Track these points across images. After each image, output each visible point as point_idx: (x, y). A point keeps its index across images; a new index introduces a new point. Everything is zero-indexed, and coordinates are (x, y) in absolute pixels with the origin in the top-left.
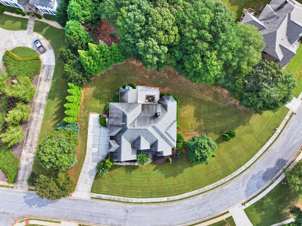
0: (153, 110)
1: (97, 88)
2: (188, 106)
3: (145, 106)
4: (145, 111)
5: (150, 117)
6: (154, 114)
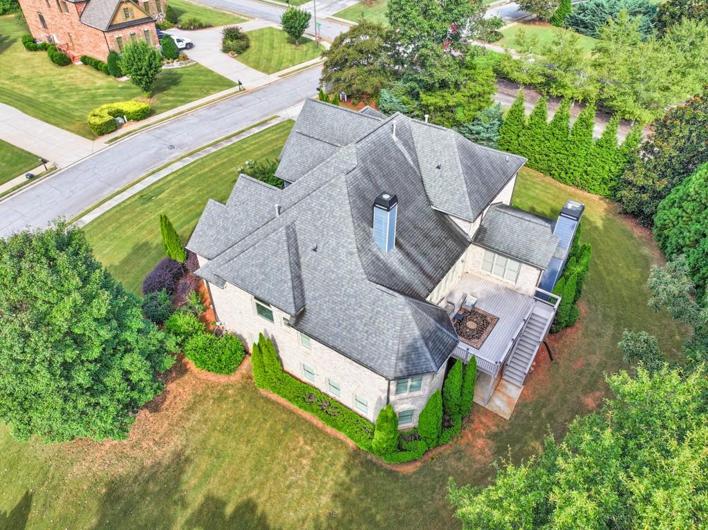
2: (325, 499)
4: (431, 225)
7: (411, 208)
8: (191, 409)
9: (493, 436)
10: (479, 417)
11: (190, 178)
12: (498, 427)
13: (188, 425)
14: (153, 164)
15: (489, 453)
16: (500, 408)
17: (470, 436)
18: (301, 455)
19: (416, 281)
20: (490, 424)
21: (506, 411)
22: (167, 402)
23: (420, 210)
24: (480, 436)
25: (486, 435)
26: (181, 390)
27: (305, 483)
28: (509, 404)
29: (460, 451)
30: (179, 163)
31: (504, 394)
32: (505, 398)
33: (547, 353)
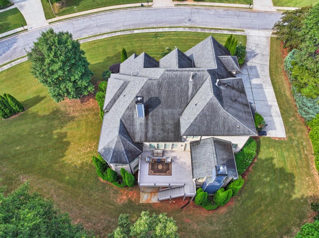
0: (154, 124)
1: (291, 196)
2: (80, 162)
3: (171, 135)
4: (171, 122)
5: (160, 106)
6: (150, 114)
7: (170, 110)
8: (87, 110)
9: (130, 201)
10: (135, 192)
11: (176, 37)
12: (135, 201)
13: (83, 113)
14: (176, 23)
15: (122, 202)
16: (143, 197)
17: (125, 193)
18: (90, 147)
19: (139, 134)
20: (134, 197)
21: (143, 201)
22: (86, 103)
23: (173, 114)
24: (127, 196)
25: (129, 198)
26: (91, 103)
27: (82, 154)
28: (147, 200)
29: (117, 192)
30: (183, 29)
31: (151, 197)
32: (149, 198)
33: (184, 205)
